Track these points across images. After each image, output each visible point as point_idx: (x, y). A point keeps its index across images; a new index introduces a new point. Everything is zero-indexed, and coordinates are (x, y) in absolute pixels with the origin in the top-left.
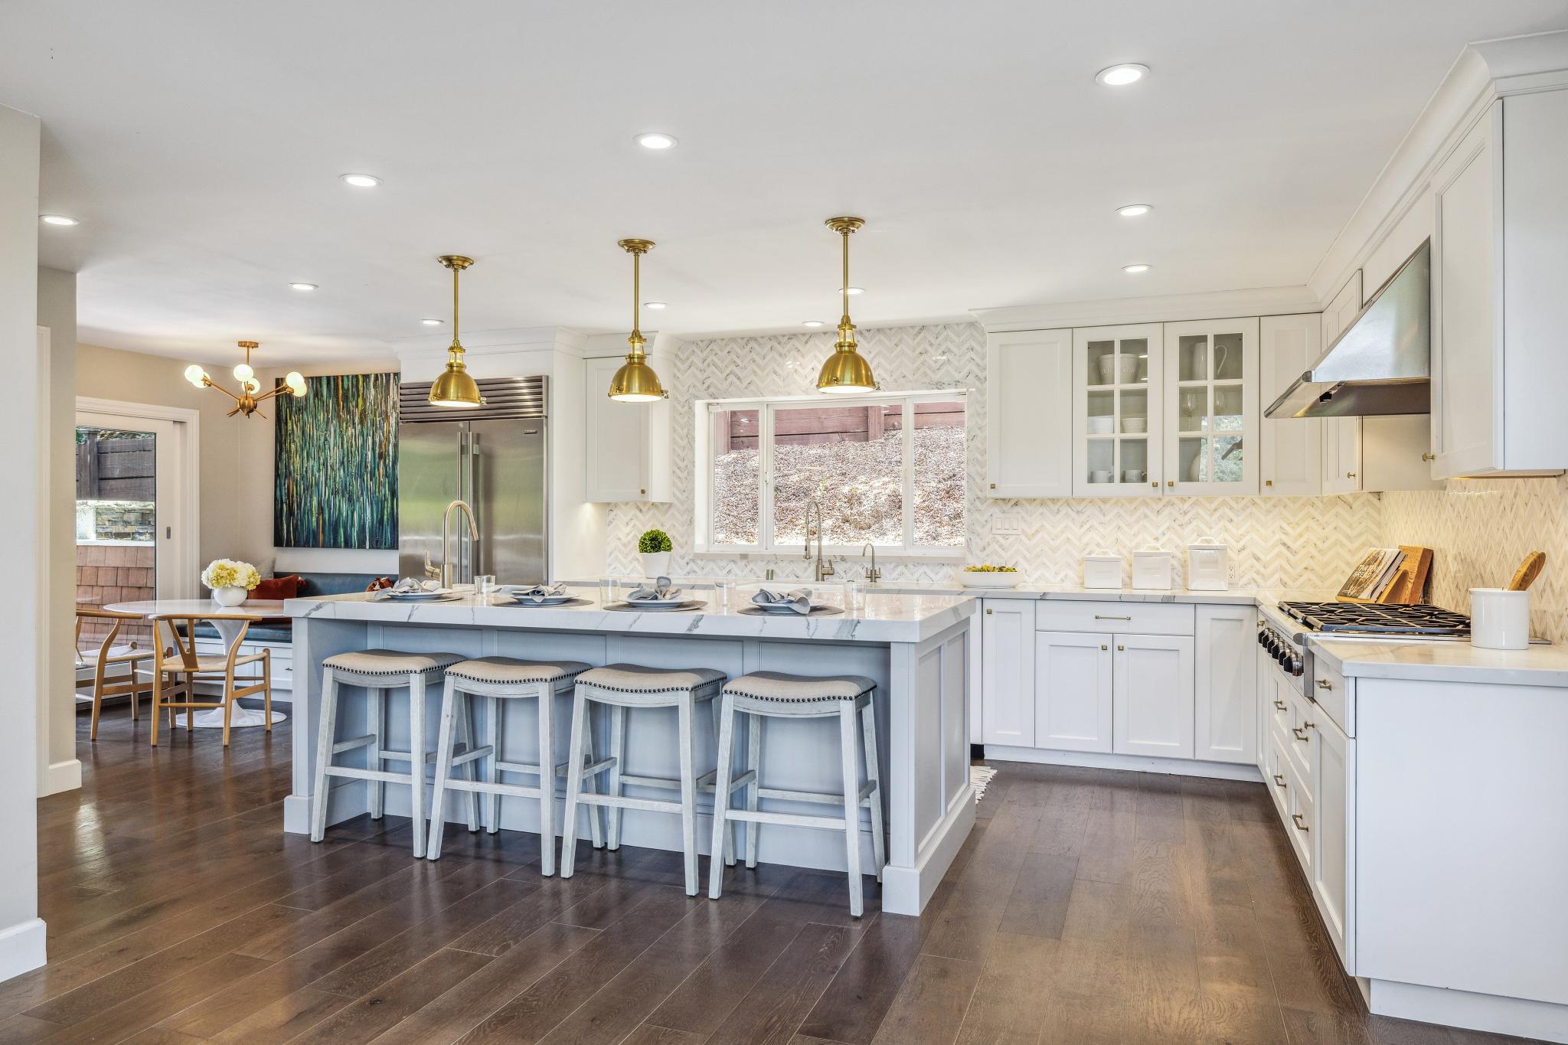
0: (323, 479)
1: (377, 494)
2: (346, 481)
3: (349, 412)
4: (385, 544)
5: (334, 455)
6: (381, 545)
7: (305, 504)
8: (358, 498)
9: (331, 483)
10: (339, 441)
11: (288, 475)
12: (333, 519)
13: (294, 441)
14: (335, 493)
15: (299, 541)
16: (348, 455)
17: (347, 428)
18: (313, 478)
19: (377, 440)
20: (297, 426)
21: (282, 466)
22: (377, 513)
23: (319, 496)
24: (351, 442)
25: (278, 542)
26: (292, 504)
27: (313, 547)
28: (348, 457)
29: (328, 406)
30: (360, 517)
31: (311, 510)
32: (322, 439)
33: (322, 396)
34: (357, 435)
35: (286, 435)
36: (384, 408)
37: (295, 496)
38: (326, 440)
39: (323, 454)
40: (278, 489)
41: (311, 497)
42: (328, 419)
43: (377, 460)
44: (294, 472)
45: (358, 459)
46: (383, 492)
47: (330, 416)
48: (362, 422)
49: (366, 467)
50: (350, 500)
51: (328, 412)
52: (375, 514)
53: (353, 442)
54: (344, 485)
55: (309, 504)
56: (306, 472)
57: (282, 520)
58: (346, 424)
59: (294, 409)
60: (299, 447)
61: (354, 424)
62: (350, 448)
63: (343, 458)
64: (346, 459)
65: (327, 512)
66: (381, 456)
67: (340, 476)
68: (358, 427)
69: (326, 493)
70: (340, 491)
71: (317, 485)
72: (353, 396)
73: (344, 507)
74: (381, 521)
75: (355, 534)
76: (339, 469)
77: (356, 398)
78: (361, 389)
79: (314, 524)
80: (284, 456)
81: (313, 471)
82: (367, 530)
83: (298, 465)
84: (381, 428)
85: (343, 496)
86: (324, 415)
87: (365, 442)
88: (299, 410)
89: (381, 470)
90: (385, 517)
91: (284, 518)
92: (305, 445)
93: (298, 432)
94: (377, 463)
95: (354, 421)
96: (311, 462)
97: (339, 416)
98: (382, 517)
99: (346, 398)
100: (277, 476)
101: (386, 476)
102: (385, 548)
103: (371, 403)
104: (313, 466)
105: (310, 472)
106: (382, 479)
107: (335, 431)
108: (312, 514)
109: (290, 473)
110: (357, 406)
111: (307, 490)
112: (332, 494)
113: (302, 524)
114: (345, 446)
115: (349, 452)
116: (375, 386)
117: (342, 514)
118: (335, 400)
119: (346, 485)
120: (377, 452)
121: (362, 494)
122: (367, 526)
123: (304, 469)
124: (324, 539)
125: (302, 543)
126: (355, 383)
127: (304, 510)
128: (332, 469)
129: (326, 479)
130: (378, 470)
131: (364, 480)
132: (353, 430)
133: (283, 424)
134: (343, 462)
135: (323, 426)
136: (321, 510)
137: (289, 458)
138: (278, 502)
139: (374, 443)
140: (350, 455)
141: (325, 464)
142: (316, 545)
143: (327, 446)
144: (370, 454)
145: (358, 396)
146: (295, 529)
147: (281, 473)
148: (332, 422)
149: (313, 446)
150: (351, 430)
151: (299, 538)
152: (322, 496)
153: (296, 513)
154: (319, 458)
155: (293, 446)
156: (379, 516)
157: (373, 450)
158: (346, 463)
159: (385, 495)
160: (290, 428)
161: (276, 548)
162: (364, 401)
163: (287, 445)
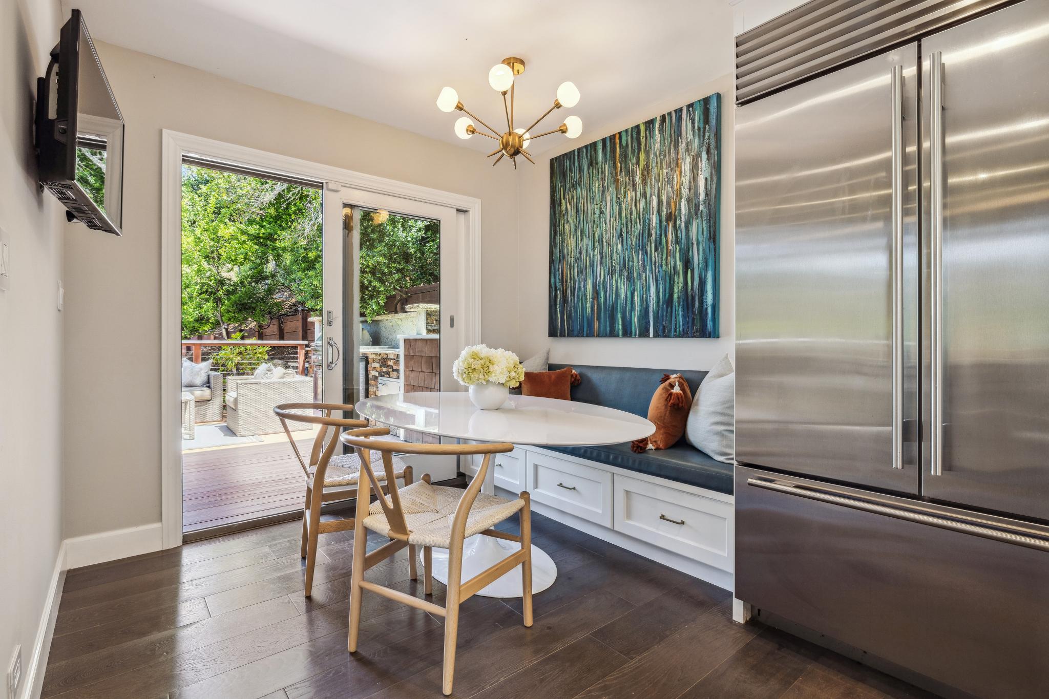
0: (598, 258)
1: (664, 268)
2: (624, 257)
3: (628, 172)
4: (675, 331)
5: (611, 227)
6: (670, 331)
7: (580, 288)
8: (640, 275)
9: (607, 261)
10: (616, 209)
11: (563, 258)
12: (610, 302)
13: (568, 222)
14: (611, 272)
15: (573, 330)
16: (627, 224)
17: (625, 192)
18: (588, 258)
19: (664, 199)
20: (570, 204)
21: (557, 251)
22: (665, 291)
23: (594, 278)
24: (631, 209)
25: (553, 333)
26: (566, 292)
27: (587, 336)
28: (627, 228)
29: (603, 172)
30: (642, 298)
31: (585, 295)
32: (597, 212)
33: (597, 163)
34: (638, 199)
35: (560, 216)
36: (673, 155)
37: (569, 281)
38: (601, 212)
39: (598, 229)
40: (552, 275)
41: (585, 280)
42: (604, 187)
43: (664, 223)
44: (568, 255)
45: (639, 227)
46: (672, 264)
47: (606, 184)
48: (644, 182)
49: (650, 235)
50: (630, 279)
51: (603, 180)
52: (661, 294)
53: (634, 208)
54: (622, 261)
55: (583, 289)
56: (580, 253)
57: (556, 308)
58: (625, 188)
59: (568, 186)
60: (572, 227)
61: (634, 185)
62: (629, 216)
63: (621, 230)
64: (624, 230)
65: (602, 295)
66: (670, 217)
67: (617, 251)
68: (640, 188)
69: (601, 272)
70: (618, 270)
71: (592, 265)
72: (633, 152)
73: (623, 288)
74: (669, 301)
75: (635, 320)
76: (617, 244)
77: (636, 154)
78: (643, 140)
79: (589, 310)
80: (558, 239)
81: (587, 251)
82: (651, 315)
83: (571, 248)
84: (670, 181)
85: (621, 275)
86: (599, 185)
87: (648, 204)
88: (573, 186)
89: (670, 236)
90: (676, 296)
91: (558, 306)
92: (579, 222)
93: (572, 211)
94: (663, 227)
95: (633, 181)
96: (585, 241)
97: (616, 181)
98: (671, 295)
99: (625, 157)
100: (552, 261)
101: (677, 241)
102: (675, 336)
103: (655, 154)
104: (587, 245)
105: (584, 252)
106: (670, 247)
107: (612, 200)
108: (586, 299)
109: (564, 257)
110: (638, 163)
111: (582, 272)
112: (608, 274)
113: (576, 311)
114: (624, 215)
115: (629, 221)
116: (661, 131)
117: (620, 296)
118: (611, 163)
119: (624, 261)
120: (664, 214)
121: (645, 270)
122: (651, 309)
123: (578, 250)
124: (599, 327)
125: (576, 333)
126: (635, 136)
127: (578, 295)
128: (609, 245)
129: (602, 258)
130: (666, 236)
131: (646, 253)
132: (633, 193)
133: (557, 206)
134: (621, 234)
135: (598, 197)
136: (596, 293)
137: (563, 240)
138: (552, 289)
139: (660, 203)
140: (629, 224)
141: (601, 241)
142: (590, 335)
143: (602, 220)
144: (654, 219)
145: (639, 149)
146: (569, 317)
147: (556, 258)
148: (608, 190)
149: (587, 223)
150: (631, 194)
151: (573, 327)
152: (597, 278)
153: (569, 299)
154: (594, 234)
155: (566, 227)
156: (667, 295)
157: (659, 212)
158: (624, 235)
159: (675, 267)
160: (563, 208)
161: (551, 338)
162: (647, 153)
163: (561, 227)
